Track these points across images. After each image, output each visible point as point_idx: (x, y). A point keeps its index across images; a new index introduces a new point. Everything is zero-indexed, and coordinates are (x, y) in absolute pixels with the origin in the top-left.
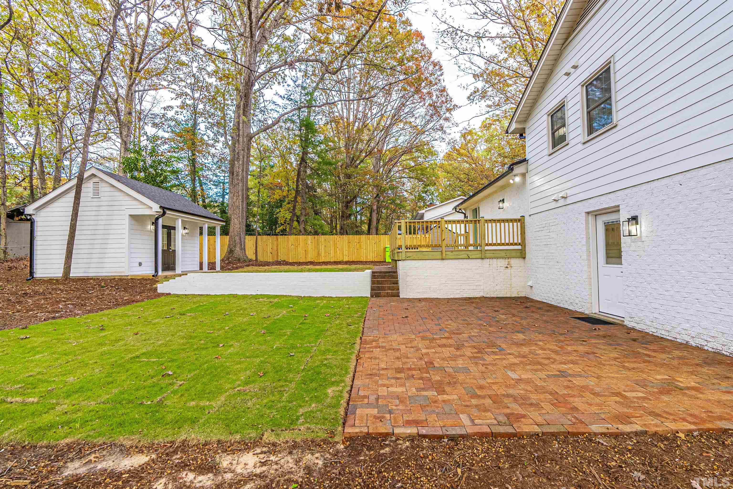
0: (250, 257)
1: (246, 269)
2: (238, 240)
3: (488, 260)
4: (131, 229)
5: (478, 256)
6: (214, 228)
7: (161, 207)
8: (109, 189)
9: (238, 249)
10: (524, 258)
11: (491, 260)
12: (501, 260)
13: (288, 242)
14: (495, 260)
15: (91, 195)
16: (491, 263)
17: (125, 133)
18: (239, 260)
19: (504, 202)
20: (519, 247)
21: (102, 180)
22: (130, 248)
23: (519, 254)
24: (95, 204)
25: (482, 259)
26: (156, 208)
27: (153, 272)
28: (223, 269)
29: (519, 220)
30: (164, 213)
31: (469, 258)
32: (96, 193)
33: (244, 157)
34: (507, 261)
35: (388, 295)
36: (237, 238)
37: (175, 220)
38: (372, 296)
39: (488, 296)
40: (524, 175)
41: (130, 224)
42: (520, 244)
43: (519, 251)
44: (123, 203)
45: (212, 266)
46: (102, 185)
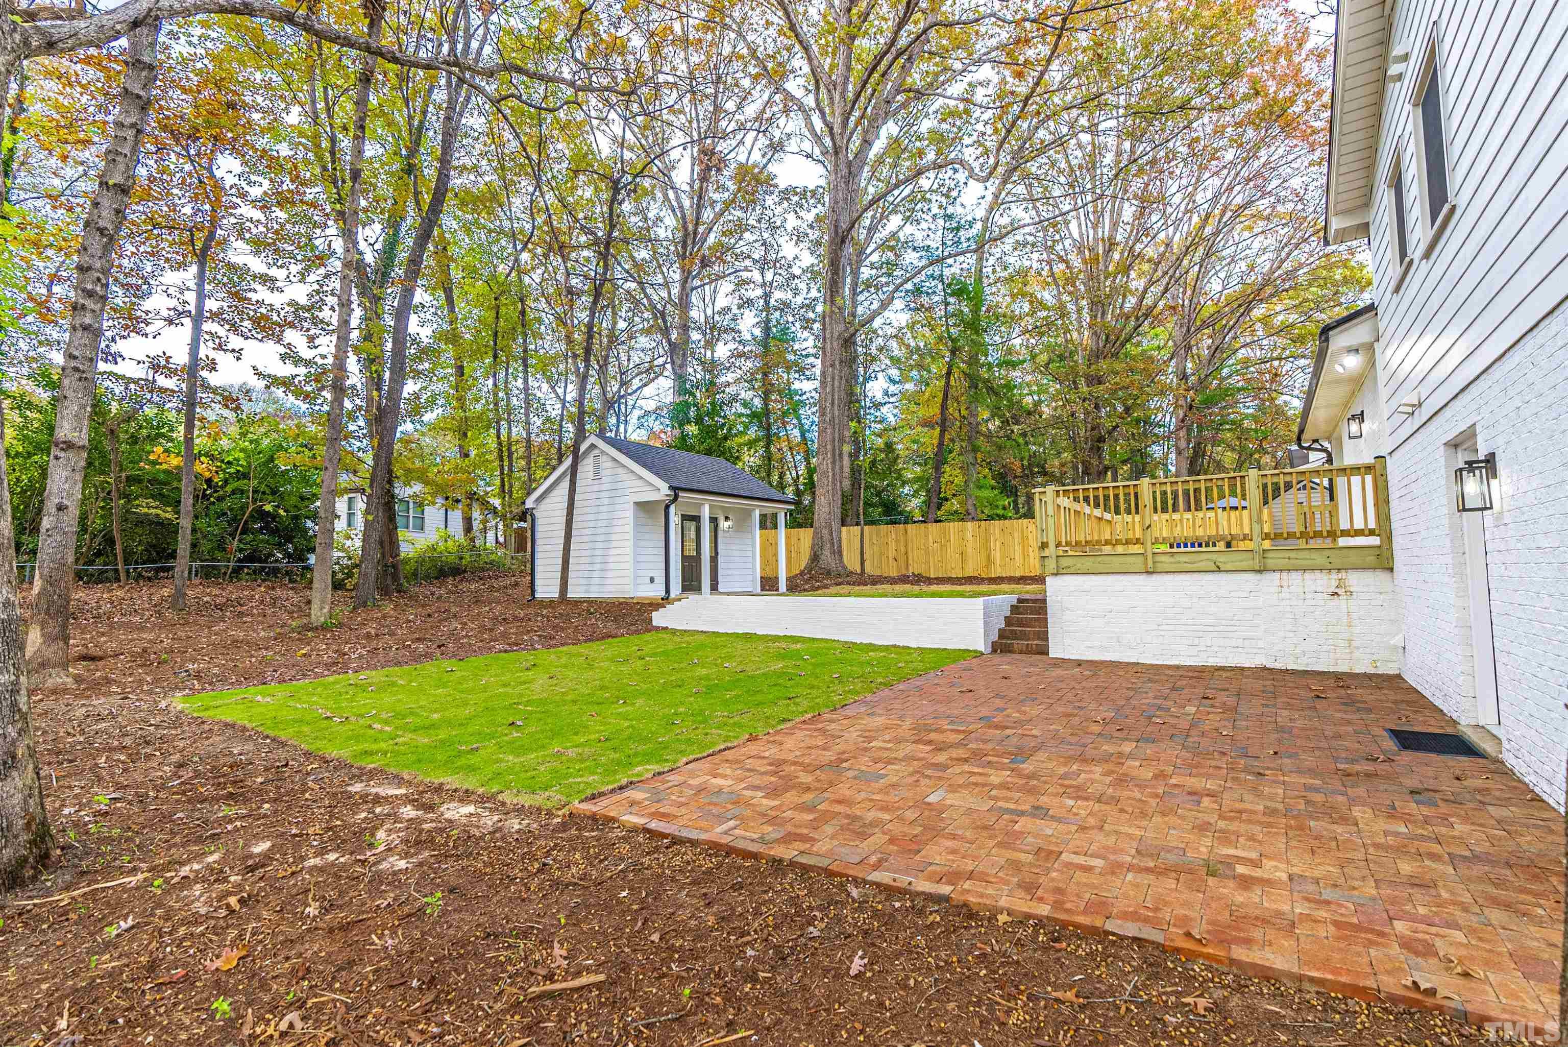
0: (850, 568)
1: (834, 589)
2: (826, 537)
3: (1277, 575)
4: (636, 525)
5: (1244, 565)
6: (775, 515)
7: (671, 488)
8: (610, 464)
9: (827, 552)
10: (1391, 570)
11: (1285, 574)
12: (1317, 574)
13: (926, 536)
14: (1294, 575)
15: (591, 475)
16: (1285, 584)
17: (678, 362)
18: (829, 573)
19: (1362, 420)
20: (1375, 541)
21: (603, 452)
22: (636, 554)
23: (1371, 559)
24: (596, 488)
25: (1260, 571)
26: (663, 490)
27: (663, 594)
28: (794, 588)
29: (1369, 469)
30: (676, 497)
31: (1219, 570)
32: (597, 471)
33: (833, 379)
34: (1334, 576)
35: (1028, 651)
36: (825, 532)
37: (700, 506)
38: (994, 651)
39: (1277, 665)
40: (1368, 349)
41: (636, 518)
42: (1372, 533)
43: (1372, 551)
44: (626, 484)
45: (769, 584)
46: (604, 458)
